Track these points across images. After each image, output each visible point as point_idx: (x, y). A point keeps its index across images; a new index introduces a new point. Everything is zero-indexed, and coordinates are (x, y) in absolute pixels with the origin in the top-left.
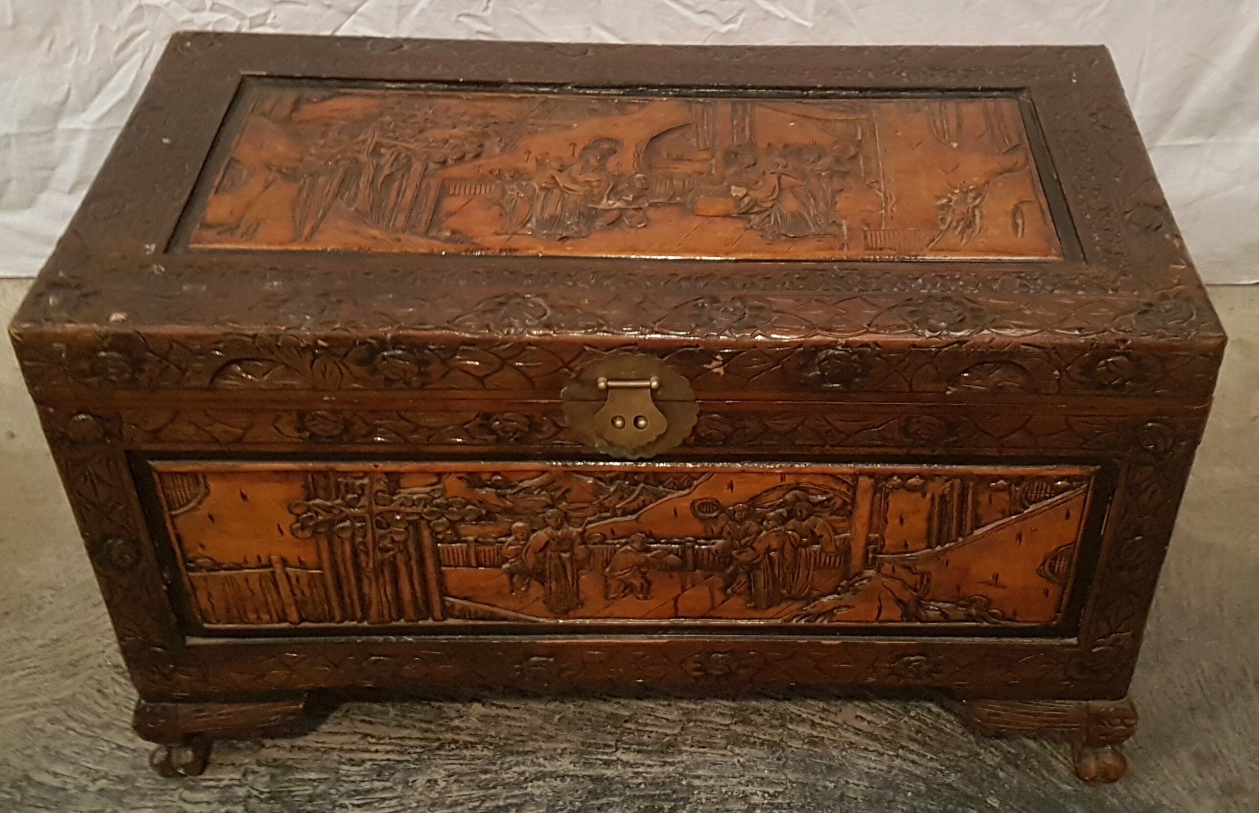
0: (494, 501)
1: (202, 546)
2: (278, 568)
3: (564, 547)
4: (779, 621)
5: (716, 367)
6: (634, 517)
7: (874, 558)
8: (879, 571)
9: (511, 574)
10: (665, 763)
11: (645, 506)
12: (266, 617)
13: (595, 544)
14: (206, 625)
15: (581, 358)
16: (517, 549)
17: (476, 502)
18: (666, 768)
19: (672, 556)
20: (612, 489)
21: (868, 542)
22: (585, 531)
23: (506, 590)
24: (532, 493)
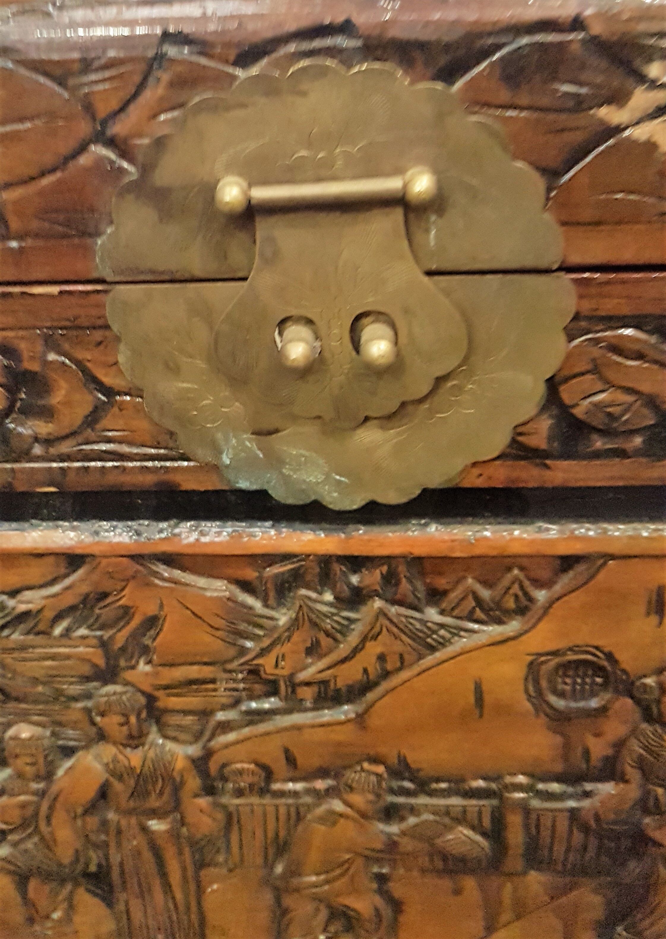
6: (352, 710)
11: (386, 674)
13: (239, 793)
15: (153, 94)
16: (23, 806)
20: (284, 619)
22: (208, 754)
24: (46, 633)
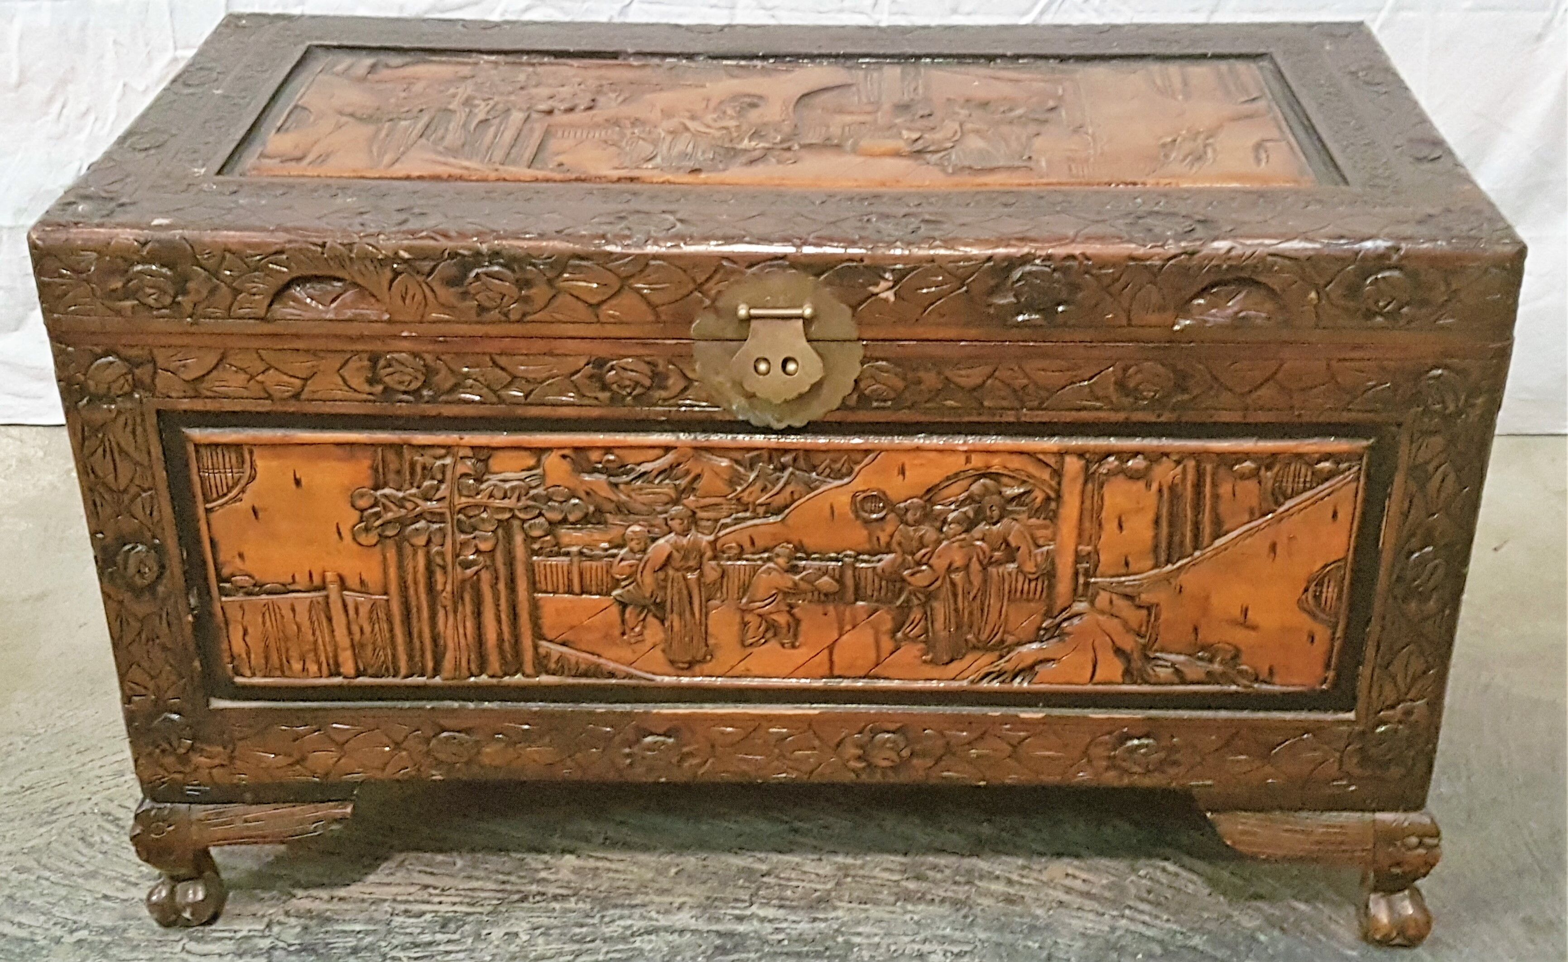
0: (605, 492)
1: (241, 556)
2: (333, 588)
3: (692, 563)
4: (965, 683)
5: (885, 291)
6: (780, 518)
7: (1087, 584)
8: (1092, 603)
9: (624, 606)
10: (815, 920)
11: (794, 501)
12: (313, 668)
13: (729, 559)
14: (239, 680)
15: (718, 277)
16: (631, 567)
17: (583, 495)
18: (816, 924)
19: (826, 578)
20: (752, 476)
21: (1078, 558)
22: (717, 539)
23: (617, 632)
24: (652, 482)
